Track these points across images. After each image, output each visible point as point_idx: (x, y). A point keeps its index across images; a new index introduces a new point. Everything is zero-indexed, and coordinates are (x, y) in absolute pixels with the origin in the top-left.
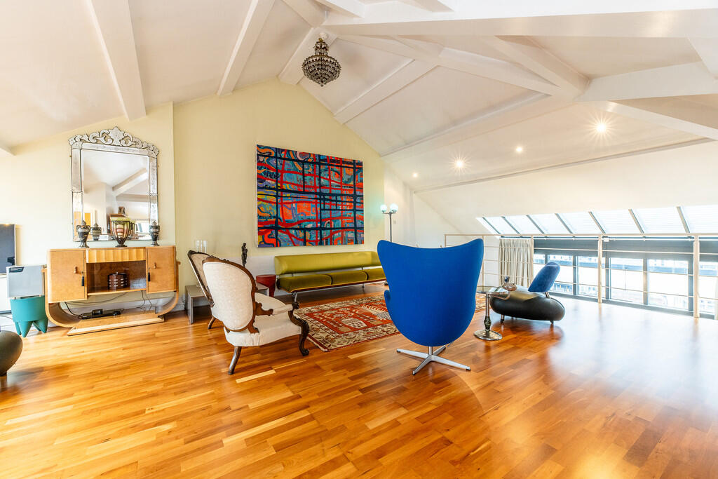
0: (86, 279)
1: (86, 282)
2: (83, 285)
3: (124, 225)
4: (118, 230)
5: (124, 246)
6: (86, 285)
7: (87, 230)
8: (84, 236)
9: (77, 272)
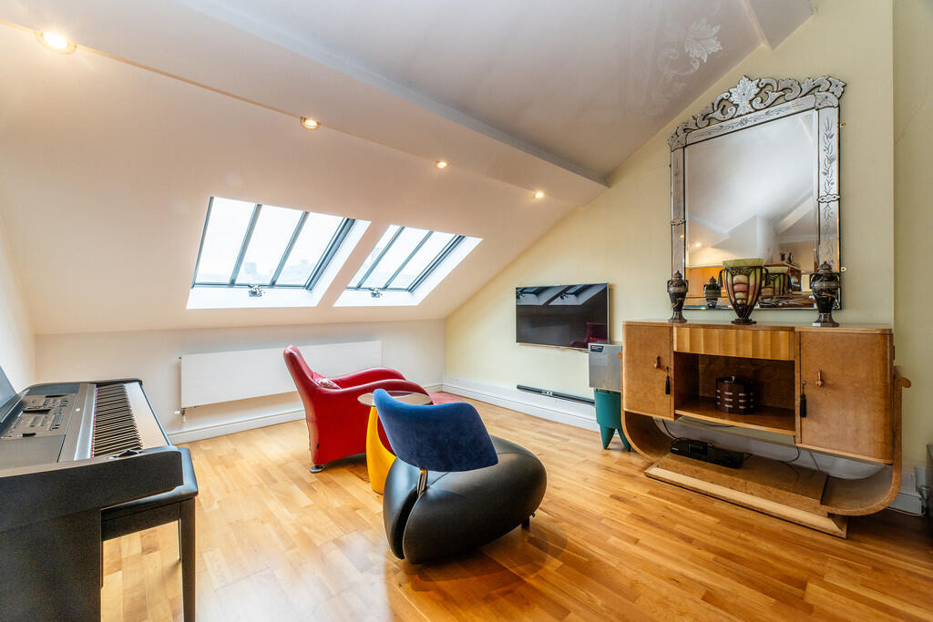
0: (672, 383)
1: (672, 388)
2: (668, 392)
3: (748, 275)
4: (735, 287)
5: (749, 322)
6: (673, 392)
7: (682, 289)
8: (679, 299)
9: (659, 366)
